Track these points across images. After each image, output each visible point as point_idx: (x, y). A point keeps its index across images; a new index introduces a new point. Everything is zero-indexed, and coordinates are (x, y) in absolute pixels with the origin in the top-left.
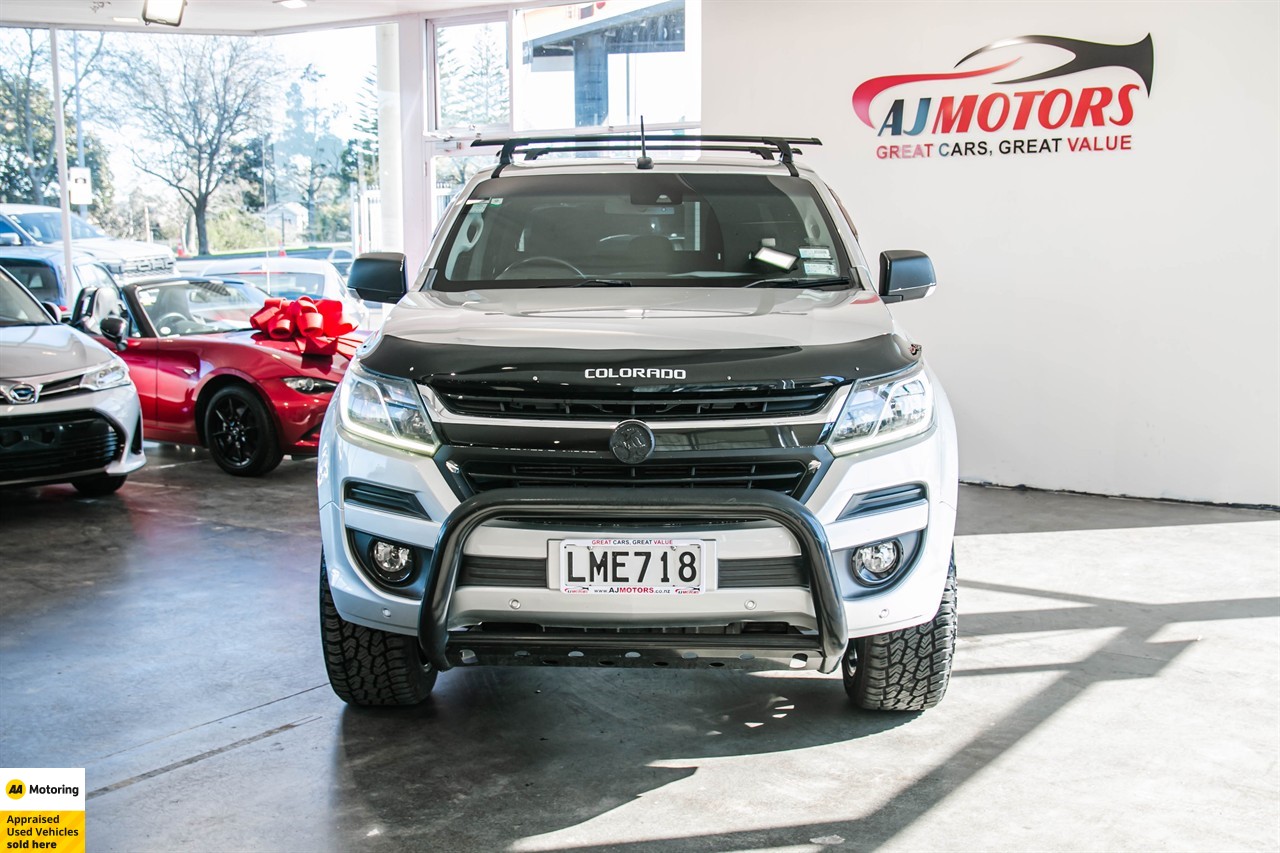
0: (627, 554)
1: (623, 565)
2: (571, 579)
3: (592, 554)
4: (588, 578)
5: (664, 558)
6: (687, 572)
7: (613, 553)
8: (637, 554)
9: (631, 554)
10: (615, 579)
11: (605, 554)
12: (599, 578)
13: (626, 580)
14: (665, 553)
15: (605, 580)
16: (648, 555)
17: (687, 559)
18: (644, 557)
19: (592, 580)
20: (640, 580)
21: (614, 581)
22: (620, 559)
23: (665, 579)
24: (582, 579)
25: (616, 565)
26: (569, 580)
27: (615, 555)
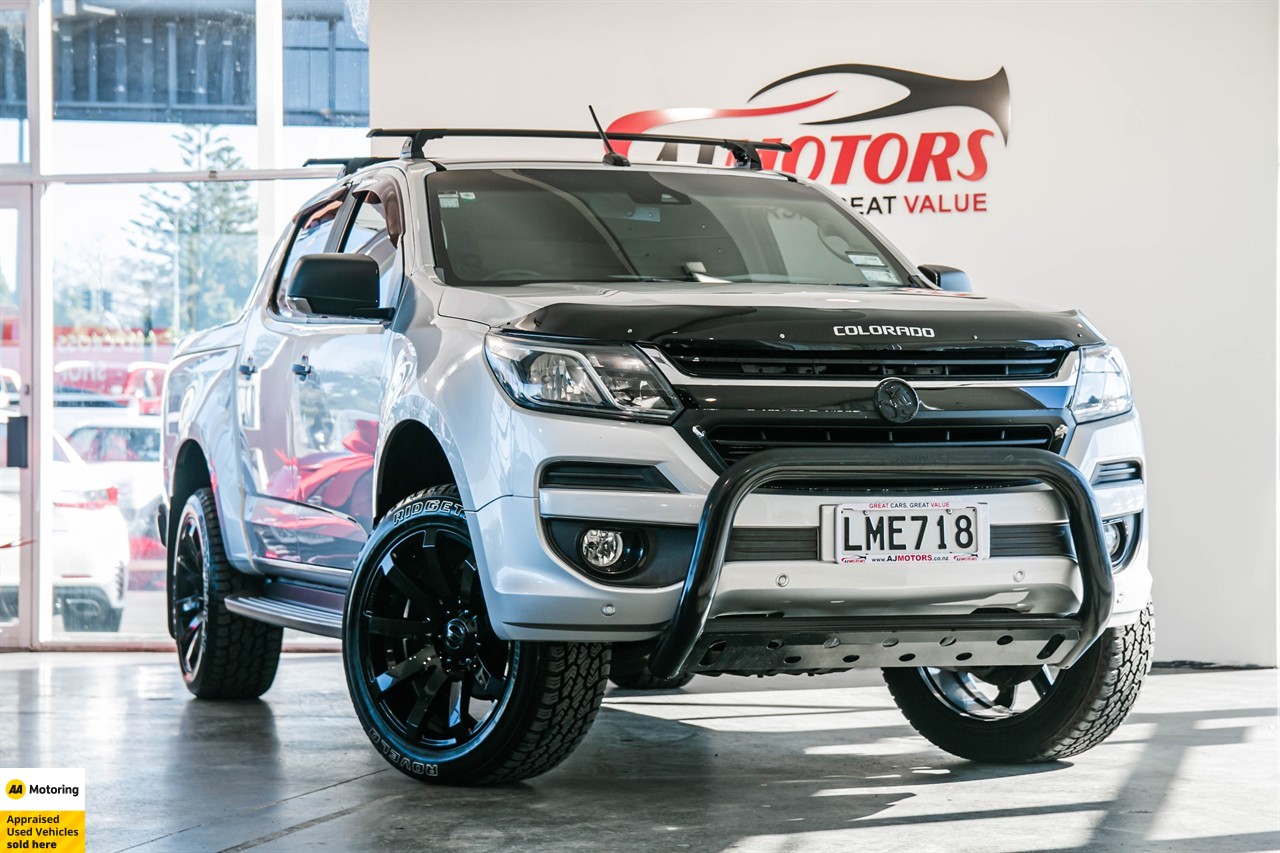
0: (903, 519)
1: (900, 531)
2: (848, 547)
3: (868, 519)
4: (864, 547)
5: (941, 523)
6: (964, 538)
7: (890, 518)
8: (914, 518)
9: (908, 518)
10: (893, 547)
11: (881, 519)
12: (876, 546)
13: (903, 547)
14: (942, 517)
15: (882, 548)
16: (924, 519)
17: (963, 524)
18: (920, 522)
19: (868, 548)
20: (918, 547)
21: (891, 548)
22: (897, 525)
23: (942, 546)
24: (859, 548)
25: (892, 531)
26: (846, 549)
27: (892, 519)
